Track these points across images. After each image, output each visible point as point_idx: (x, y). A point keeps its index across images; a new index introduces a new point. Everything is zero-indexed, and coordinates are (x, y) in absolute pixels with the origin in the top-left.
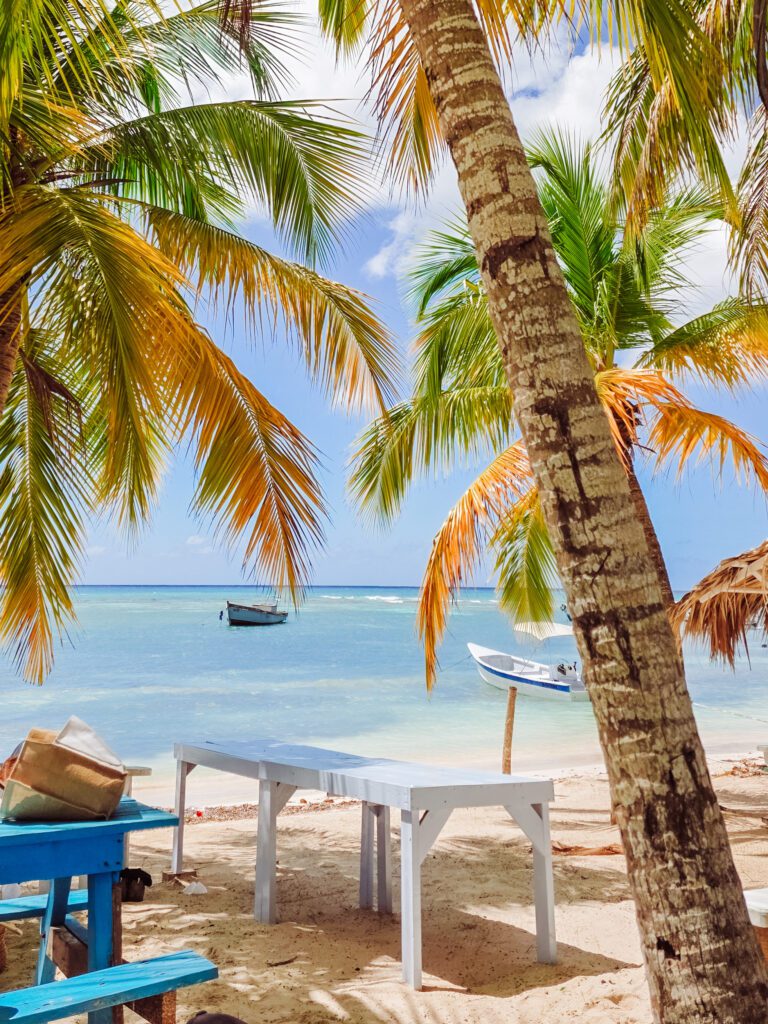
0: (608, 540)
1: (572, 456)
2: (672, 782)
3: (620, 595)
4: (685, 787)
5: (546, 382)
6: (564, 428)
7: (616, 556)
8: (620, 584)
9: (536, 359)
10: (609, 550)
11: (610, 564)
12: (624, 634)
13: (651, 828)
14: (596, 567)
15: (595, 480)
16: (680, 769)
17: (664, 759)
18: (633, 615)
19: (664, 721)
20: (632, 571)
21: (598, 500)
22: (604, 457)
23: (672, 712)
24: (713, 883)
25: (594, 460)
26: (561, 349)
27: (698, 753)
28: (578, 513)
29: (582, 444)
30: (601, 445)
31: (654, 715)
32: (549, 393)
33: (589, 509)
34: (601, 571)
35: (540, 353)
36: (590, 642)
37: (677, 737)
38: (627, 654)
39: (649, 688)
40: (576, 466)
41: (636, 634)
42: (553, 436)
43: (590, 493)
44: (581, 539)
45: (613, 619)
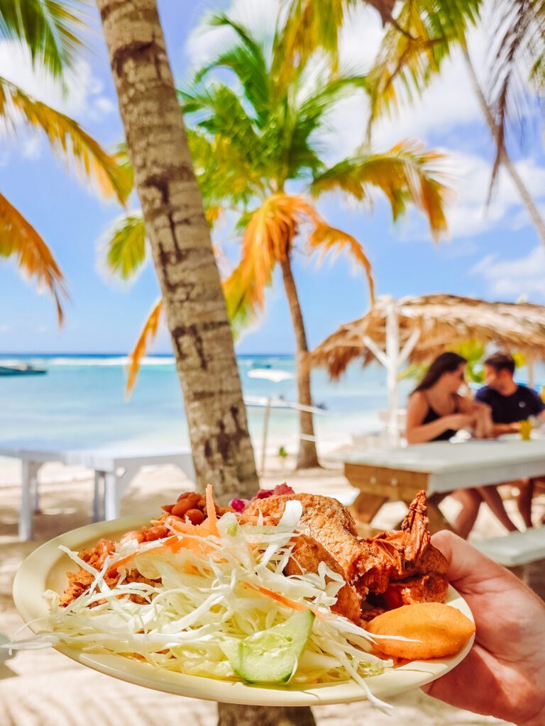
0: (192, 278)
1: (170, 217)
2: (222, 426)
3: (199, 315)
4: (230, 428)
5: (155, 163)
6: (165, 199)
7: (197, 290)
8: (199, 307)
9: (149, 145)
10: (192, 285)
11: (193, 294)
12: (199, 340)
13: (208, 452)
14: (184, 297)
15: (185, 237)
16: (228, 420)
17: (218, 415)
18: (206, 327)
19: (221, 392)
20: (208, 299)
21: (188, 250)
22: (193, 220)
23: (227, 386)
24: (241, 479)
25: (186, 222)
26: (167, 136)
27: (241, 411)
28: (173, 259)
29: (178, 209)
30: (192, 211)
31: (215, 388)
32: (157, 171)
33: (181, 256)
34: (188, 299)
35: (151, 138)
36: (178, 346)
37: (228, 401)
38: (200, 352)
39: (213, 372)
40: (173, 226)
41: (208, 340)
42: (158, 204)
43: (182, 245)
44: (175, 278)
45: (193, 330)
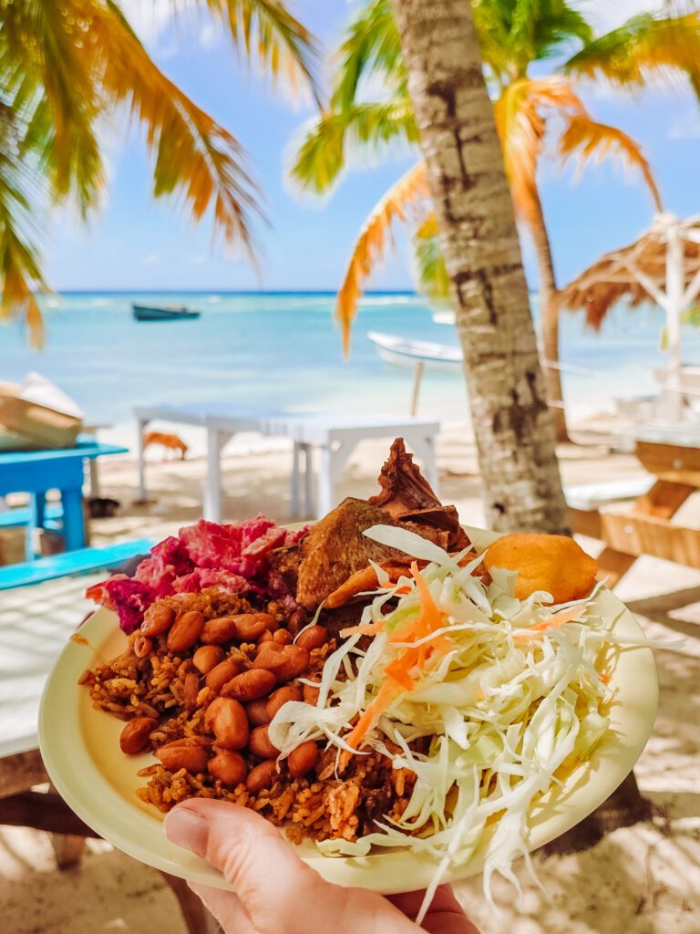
0: (481, 210)
1: (457, 133)
2: (515, 396)
3: (489, 257)
4: (526, 399)
5: (439, 66)
6: (451, 111)
7: (488, 225)
8: (489, 247)
9: (431, 43)
10: (482, 219)
11: (483, 230)
12: (488, 288)
13: (496, 427)
14: (470, 234)
15: (475, 158)
16: (523, 388)
17: (510, 382)
18: (497, 271)
19: (514, 353)
20: (500, 236)
21: (478, 175)
22: (485, 137)
23: (522, 345)
24: (539, 463)
25: (476, 139)
26: (454, 32)
27: (538, 376)
28: (459, 186)
29: (466, 123)
30: (483, 126)
31: (507, 348)
32: (441, 76)
33: (468, 183)
34: (475, 236)
35: (435, 35)
36: (460, 294)
37: (523, 364)
38: (489, 303)
39: (505, 328)
40: (459, 145)
41: (500, 288)
42: (441, 117)
43: (471, 169)
44: (459, 210)
45: (481, 275)
